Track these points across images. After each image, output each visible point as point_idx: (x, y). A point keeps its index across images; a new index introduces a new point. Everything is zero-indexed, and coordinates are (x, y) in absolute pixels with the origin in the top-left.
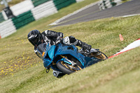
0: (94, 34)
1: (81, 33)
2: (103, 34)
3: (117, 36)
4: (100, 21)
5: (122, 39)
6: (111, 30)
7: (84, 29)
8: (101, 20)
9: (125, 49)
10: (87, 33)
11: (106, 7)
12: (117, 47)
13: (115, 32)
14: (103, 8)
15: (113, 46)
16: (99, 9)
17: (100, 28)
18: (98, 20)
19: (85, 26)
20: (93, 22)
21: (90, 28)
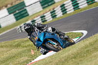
0: (13, 50)
1: (5, 49)
2: (20, 50)
3: (29, 51)
4: (17, 41)
5: (33, 53)
6: (26, 47)
7: (6, 46)
8: (19, 40)
9: (35, 60)
10: (8, 49)
11: (22, 31)
12: (29, 59)
13: (28, 48)
14: (20, 32)
15: (27, 58)
16: (17, 32)
17: (18, 46)
18: (16, 40)
19: (7, 44)
20: (13, 41)
21: (11, 46)
